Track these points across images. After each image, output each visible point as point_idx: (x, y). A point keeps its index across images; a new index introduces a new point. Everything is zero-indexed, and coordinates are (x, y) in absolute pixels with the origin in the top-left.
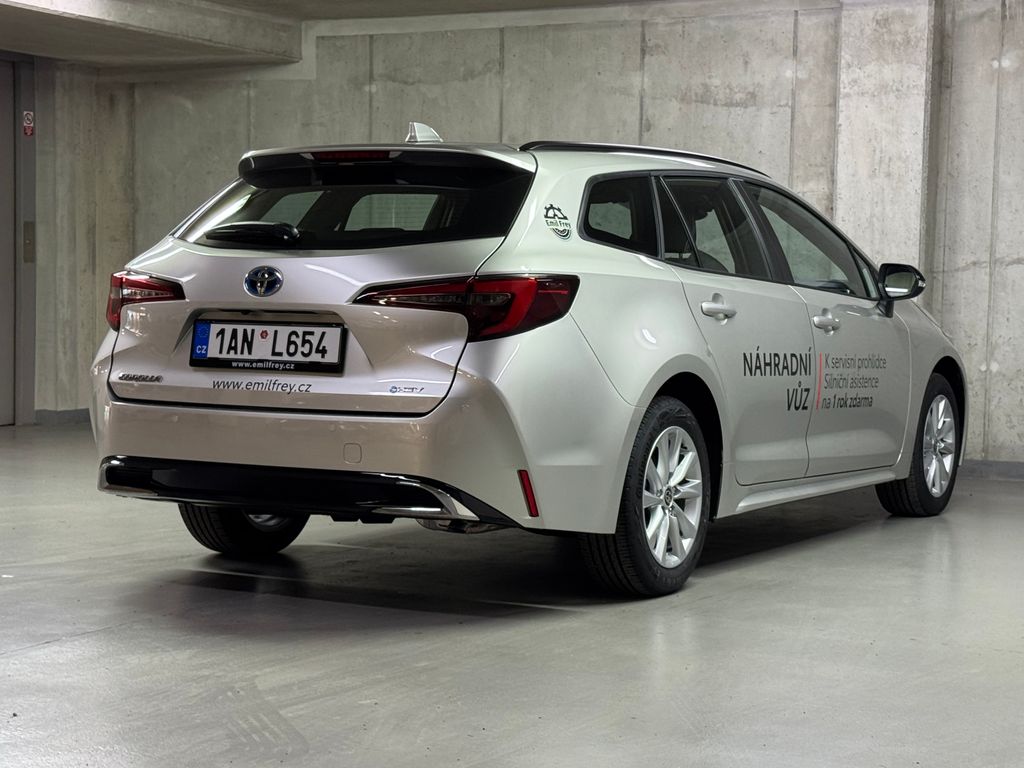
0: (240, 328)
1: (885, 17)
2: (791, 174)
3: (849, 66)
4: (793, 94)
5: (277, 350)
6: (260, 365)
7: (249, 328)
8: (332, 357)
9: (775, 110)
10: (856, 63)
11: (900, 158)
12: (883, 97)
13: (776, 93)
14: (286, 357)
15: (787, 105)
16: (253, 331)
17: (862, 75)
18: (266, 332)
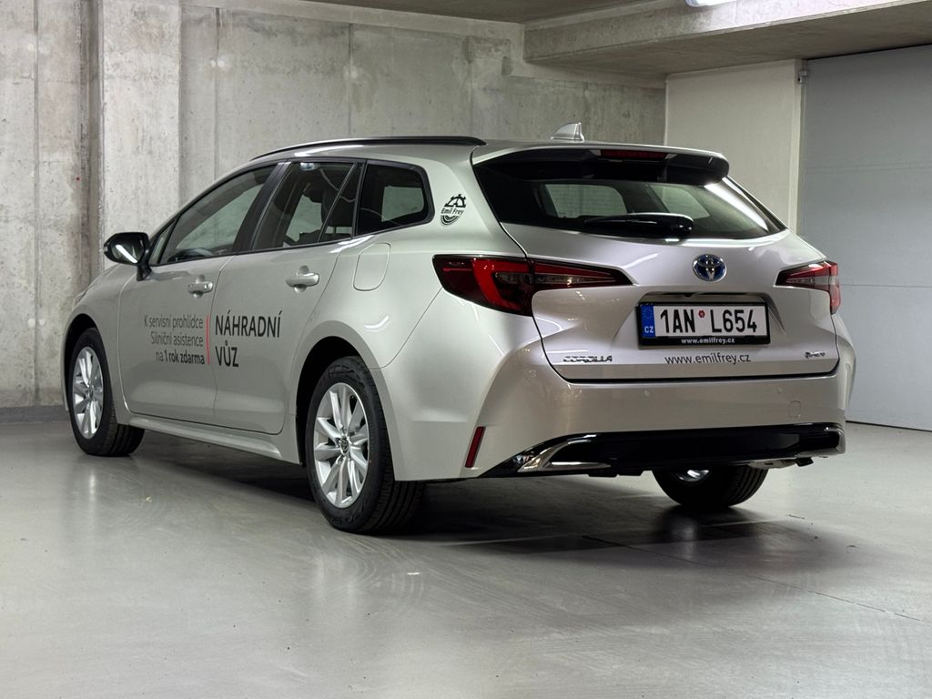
0: (681, 309)
1: (142, 10)
2: (37, 144)
3: (111, 50)
4: (36, 68)
5: (716, 328)
6: (706, 341)
7: (688, 309)
8: (761, 331)
9: (17, 80)
10: (117, 48)
11: (159, 138)
12: (144, 83)
13: (19, 64)
14: (724, 333)
15: (29, 77)
16: (692, 311)
17: (123, 60)
18: (702, 312)
